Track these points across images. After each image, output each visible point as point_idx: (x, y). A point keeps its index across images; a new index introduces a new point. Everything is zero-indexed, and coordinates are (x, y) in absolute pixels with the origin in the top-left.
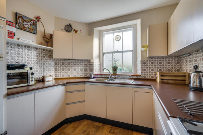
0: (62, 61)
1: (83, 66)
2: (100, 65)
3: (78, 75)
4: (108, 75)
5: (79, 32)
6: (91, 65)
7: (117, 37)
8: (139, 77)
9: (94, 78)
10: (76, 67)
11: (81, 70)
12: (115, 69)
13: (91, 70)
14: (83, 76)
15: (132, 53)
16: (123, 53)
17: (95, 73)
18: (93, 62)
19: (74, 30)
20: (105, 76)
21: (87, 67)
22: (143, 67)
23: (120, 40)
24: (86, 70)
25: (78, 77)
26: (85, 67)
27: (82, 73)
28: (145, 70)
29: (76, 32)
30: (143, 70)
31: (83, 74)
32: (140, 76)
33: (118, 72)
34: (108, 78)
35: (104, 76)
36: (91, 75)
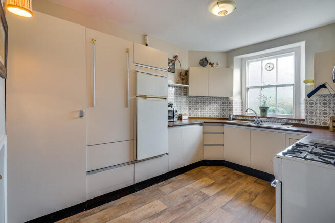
0: (195, 99)
1: (220, 104)
2: (242, 103)
3: (213, 115)
4: (254, 117)
5: (215, 65)
6: (230, 103)
7: (268, 65)
8: (302, 123)
9: (234, 120)
10: (211, 106)
11: (217, 109)
12: (264, 110)
13: (230, 110)
14: (220, 117)
15: (292, 87)
16: (278, 88)
17: (235, 113)
18: (232, 100)
19: (210, 64)
20: (249, 119)
21: (225, 106)
22: (309, 108)
23: (272, 69)
24: (223, 110)
25: (213, 117)
26: (222, 106)
27: (218, 113)
28: (311, 113)
29: (212, 65)
30: (309, 112)
31: (220, 115)
32: (304, 120)
33: (269, 114)
34: (253, 121)
35: (247, 119)
36: (230, 117)
